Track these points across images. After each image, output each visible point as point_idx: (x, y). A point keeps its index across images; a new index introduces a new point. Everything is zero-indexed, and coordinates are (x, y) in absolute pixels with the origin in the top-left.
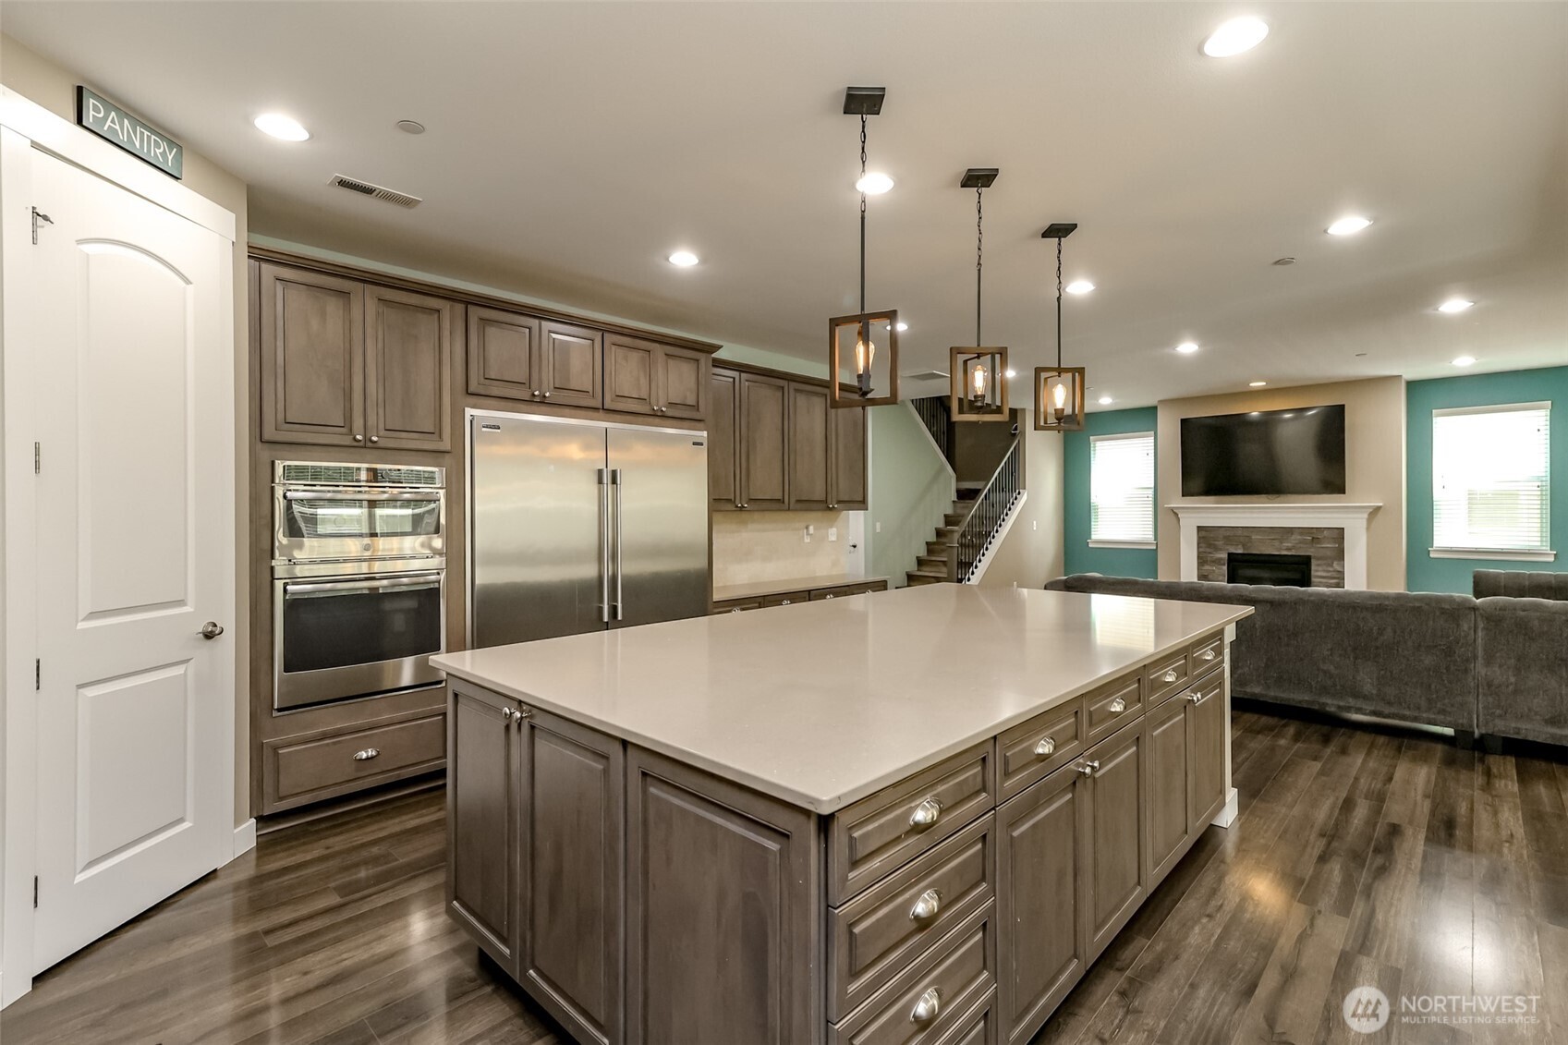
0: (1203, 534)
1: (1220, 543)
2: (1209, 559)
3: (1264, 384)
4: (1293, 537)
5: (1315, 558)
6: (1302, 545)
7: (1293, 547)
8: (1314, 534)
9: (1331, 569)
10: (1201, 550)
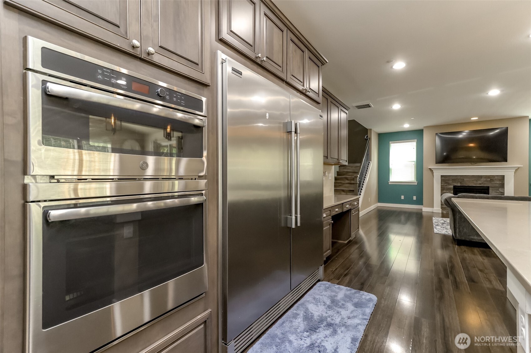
0: (443, 178)
1: (450, 182)
2: (446, 188)
3: (477, 118)
4: (482, 179)
5: (492, 187)
6: (485, 182)
7: (482, 183)
8: (491, 178)
9: (498, 191)
10: (442, 184)
